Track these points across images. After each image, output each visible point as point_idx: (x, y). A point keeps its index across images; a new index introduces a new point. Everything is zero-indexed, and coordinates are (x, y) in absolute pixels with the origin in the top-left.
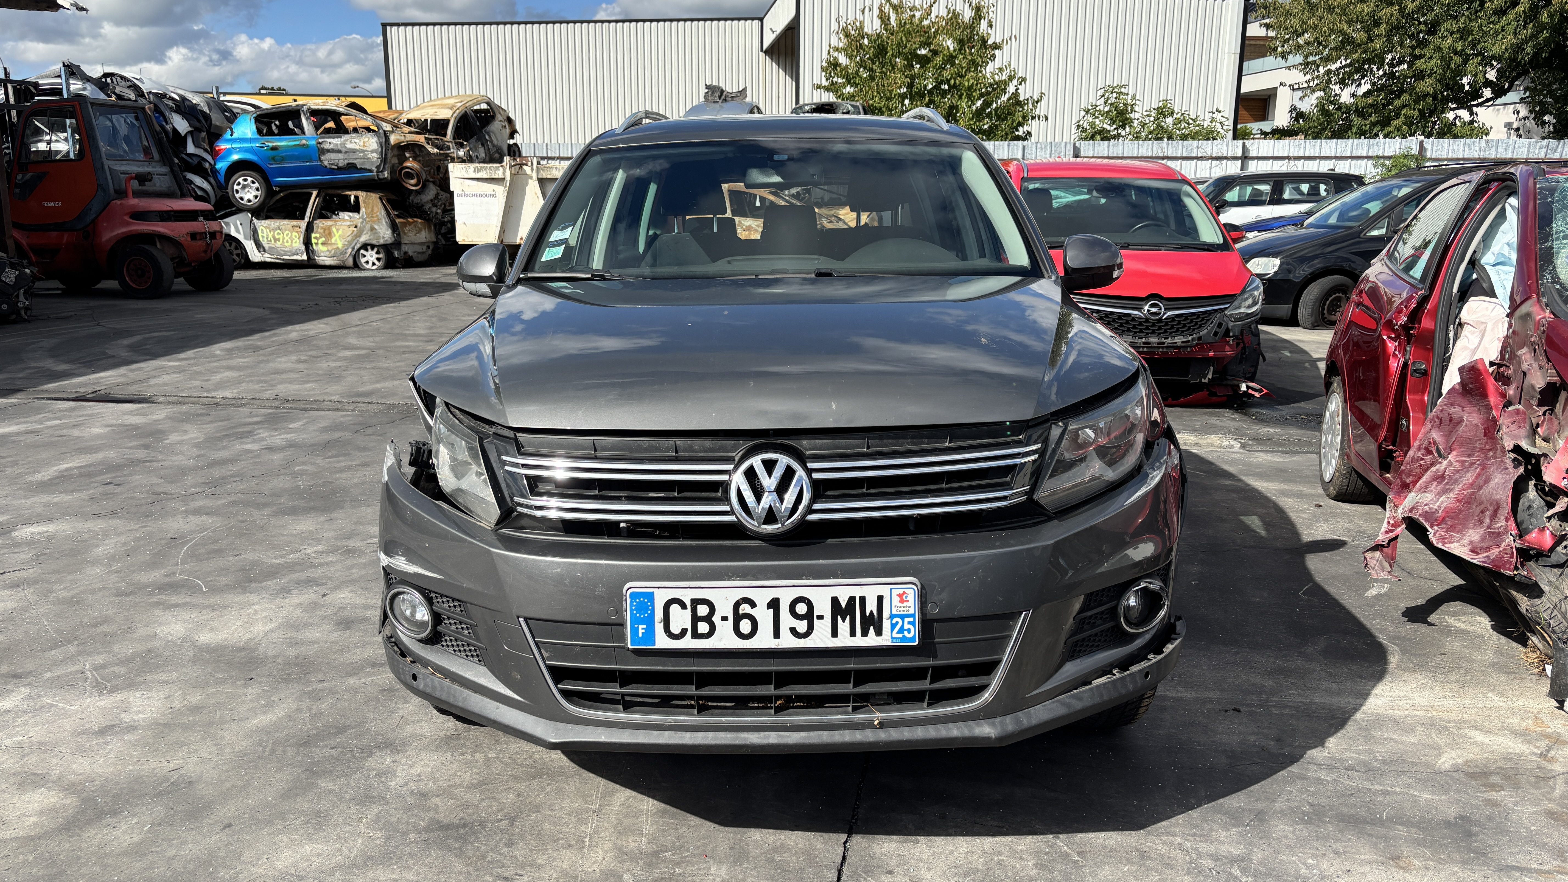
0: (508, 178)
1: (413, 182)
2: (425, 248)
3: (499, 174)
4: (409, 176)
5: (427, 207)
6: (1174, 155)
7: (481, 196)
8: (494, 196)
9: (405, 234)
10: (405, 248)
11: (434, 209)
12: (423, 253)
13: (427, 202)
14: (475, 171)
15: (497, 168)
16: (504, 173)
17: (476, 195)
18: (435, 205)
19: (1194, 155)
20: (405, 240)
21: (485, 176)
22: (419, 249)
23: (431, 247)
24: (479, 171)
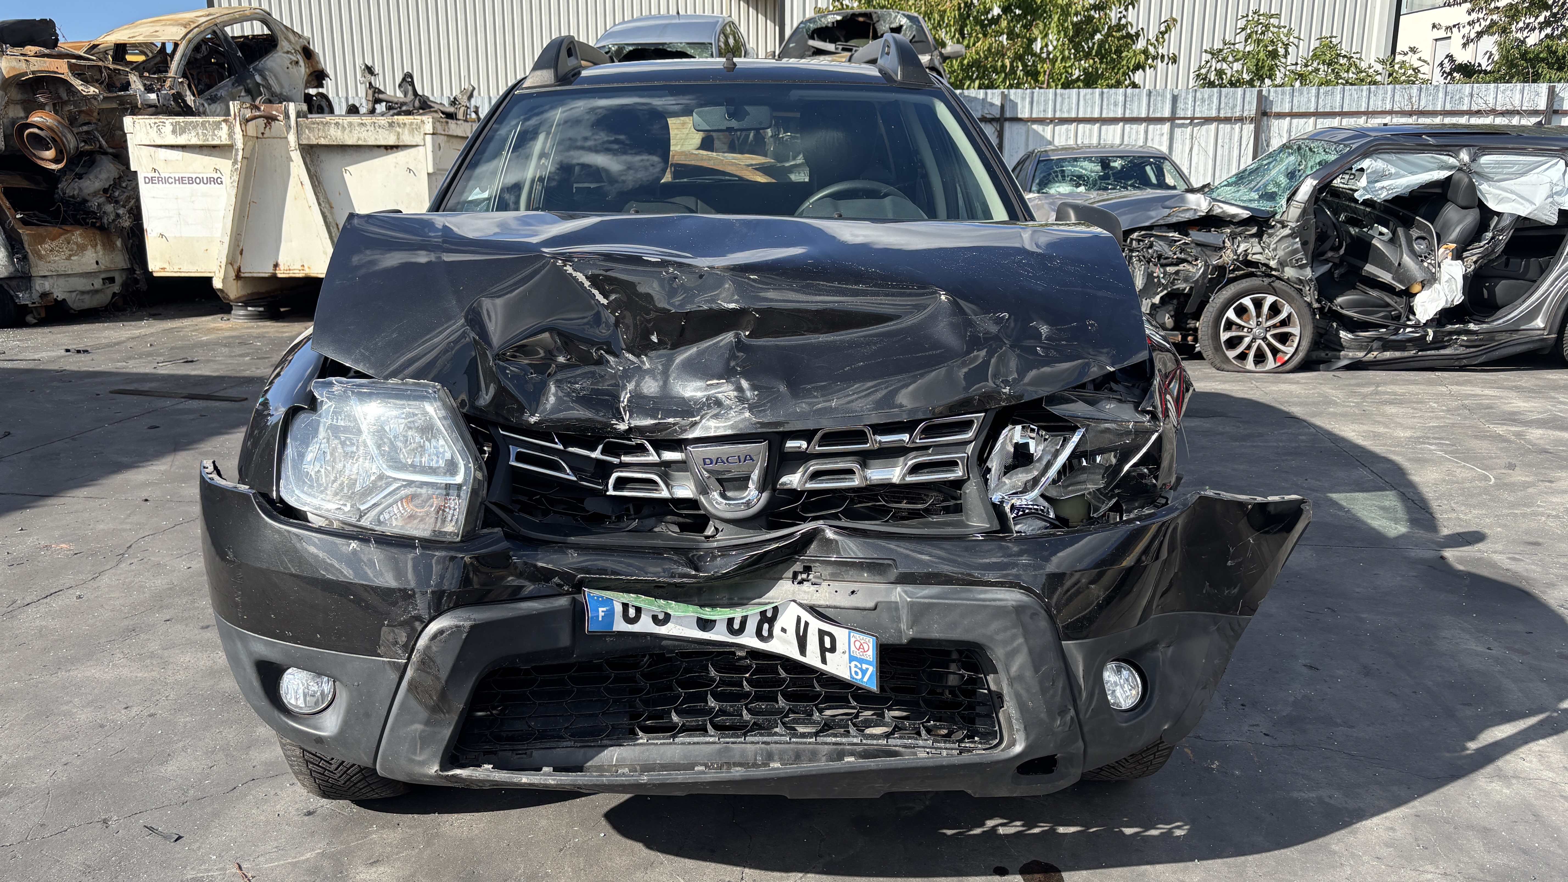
0: (239, 144)
1: (50, 154)
2: (98, 283)
3: (222, 136)
4: (40, 142)
5: (94, 203)
6: (1430, 108)
7: (191, 181)
8: (216, 181)
9: (41, 257)
10: (40, 286)
11: (109, 208)
12: (96, 292)
13: (95, 194)
14: (174, 132)
15: (218, 125)
16: (231, 135)
17: (181, 180)
18: (111, 200)
19: (1465, 108)
20: (40, 268)
21: (194, 141)
22: (82, 284)
23: (119, 280)
24: (183, 131)
